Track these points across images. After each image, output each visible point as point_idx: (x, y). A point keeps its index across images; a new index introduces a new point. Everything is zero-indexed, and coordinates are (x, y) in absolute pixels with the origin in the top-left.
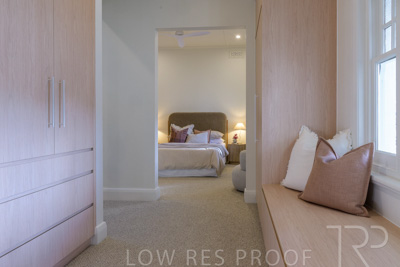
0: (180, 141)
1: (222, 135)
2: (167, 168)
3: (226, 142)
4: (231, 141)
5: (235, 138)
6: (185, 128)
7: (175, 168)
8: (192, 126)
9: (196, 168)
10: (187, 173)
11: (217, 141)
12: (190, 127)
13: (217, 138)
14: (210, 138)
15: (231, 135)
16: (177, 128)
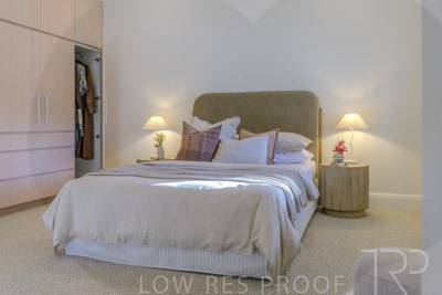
0: (198, 158)
1: (306, 141)
3: (319, 158)
4: (329, 158)
5: (340, 149)
6: (217, 125)
8: (236, 121)
11: (296, 157)
12: (230, 125)
13: (294, 149)
14: (275, 149)
15: (329, 143)
16: (202, 126)
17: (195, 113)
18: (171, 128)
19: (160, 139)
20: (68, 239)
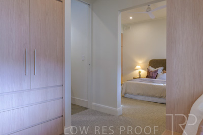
2: (138, 94)
6: (157, 69)
7: (143, 95)
8: (162, 68)
9: (156, 97)
10: (151, 99)
12: (160, 69)
16: (152, 69)
17: (150, 65)
18: (143, 69)
19: (140, 72)
20: (125, 94)
